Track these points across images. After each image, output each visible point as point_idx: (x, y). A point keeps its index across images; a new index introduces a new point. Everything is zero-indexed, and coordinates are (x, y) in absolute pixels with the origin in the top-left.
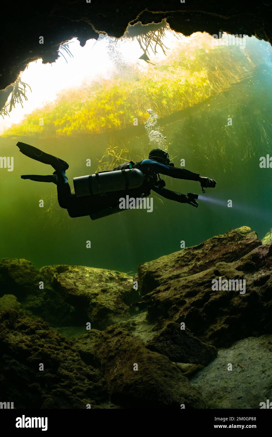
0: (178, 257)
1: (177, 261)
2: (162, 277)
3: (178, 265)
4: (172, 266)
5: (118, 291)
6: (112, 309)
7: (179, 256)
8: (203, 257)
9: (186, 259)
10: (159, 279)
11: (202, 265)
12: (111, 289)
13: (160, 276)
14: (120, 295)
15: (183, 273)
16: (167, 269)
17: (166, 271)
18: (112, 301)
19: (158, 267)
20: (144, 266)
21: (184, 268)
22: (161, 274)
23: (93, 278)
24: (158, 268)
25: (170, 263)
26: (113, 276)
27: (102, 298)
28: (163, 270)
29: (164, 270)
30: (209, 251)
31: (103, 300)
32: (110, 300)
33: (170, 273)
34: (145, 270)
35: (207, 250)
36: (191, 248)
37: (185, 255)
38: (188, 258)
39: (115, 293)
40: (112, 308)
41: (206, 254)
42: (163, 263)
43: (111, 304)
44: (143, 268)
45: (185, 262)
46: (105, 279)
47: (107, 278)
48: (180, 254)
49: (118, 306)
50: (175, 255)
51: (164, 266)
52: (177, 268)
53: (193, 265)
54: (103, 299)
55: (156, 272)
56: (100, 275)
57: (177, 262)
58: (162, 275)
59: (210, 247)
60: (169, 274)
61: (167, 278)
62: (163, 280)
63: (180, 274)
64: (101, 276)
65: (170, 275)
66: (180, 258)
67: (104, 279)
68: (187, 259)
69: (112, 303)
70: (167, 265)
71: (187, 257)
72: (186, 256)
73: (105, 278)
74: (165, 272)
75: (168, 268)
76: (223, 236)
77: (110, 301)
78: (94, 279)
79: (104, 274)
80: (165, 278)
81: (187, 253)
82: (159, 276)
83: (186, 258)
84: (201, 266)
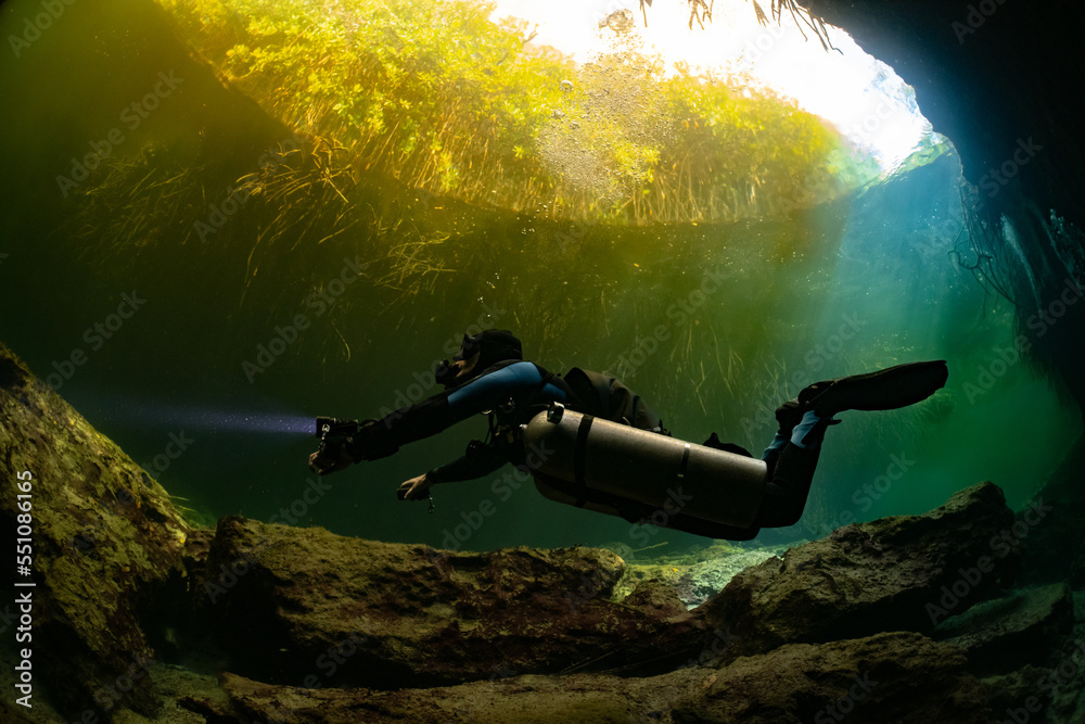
0: (388, 570)
1: (377, 580)
2: (308, 618)
3: (379, 596)
4: (355, 592)
5: (128, 569)
6: (95, 648)
7: (390, 564)
8: (486, 610)
9: (415, 590)
10: (296, 617)
11: (480, 638)
12: (110, 550)
13: (304, 610)
14: (131, 586)
15: (396, 638)
16: (334, 593)
17: (328, 597)
18: (99, 607)
19: (303, 568)
20: (246, 531)
21: (404, 619)
22: (307, 601)
23: (72, 466)
24: (301, 574)
25: (348, 575)
26: (130, 487)
27: (68, 575)
28: (315, 590)
29: (320, 590)
30: (514, 598)
31: (71, 586)
32: (94, 600)
33: (343, 618)
34: (246, 550)
35: (506, 589)
36: (440, 555)
37: (417, 572)
38: (426, 590)
39: (120, 575)
40: (96, 644)
41: (501, 604)
42: (323, 561)
43: (95, 622)
44: (241, 536)
45: (411, 597)
46: (104, 490)
47: (111, 488)
48: (398, 559)
49: (119, 642)
50: (377, 553)
51: (325, 575)
52: (375, 606)
53: (445, 625)
54: (73, 583)
55: (289, 583)
56: (95, 464)
57: (379, 586)
58: (312, 610)
59: (522, 587)
60: (338, 618)
61: (328, 630)
62: (312, 630)
63: (387, 637)
64: (95, 473)
65: (343, 623)
66: (390, 575)
67: (100, 490)
68: (421, 591)
69: (99, 621)
70: (336, 577)
71: (422, 585)
72: (419, 578)
73: (105, 485)
74: (324, 600)
75: (338, 589)
76: (545, 555)
77: (94, 607)
78: (72, 470)
79: (107, 466)
80: (321, 626)
81: (425, 569)
82: (296, 606)
83: (418, 585)
84: (475, 640)
